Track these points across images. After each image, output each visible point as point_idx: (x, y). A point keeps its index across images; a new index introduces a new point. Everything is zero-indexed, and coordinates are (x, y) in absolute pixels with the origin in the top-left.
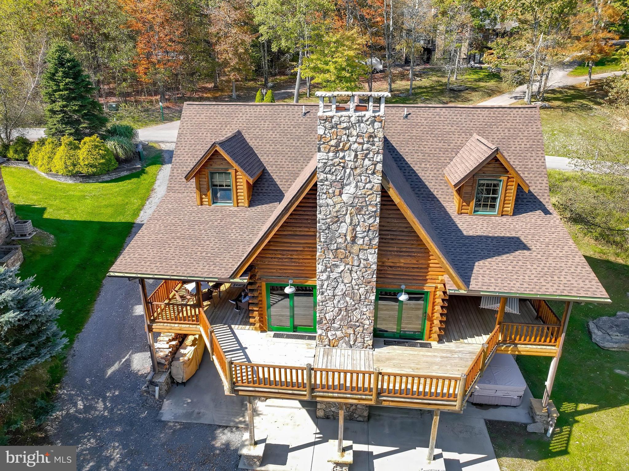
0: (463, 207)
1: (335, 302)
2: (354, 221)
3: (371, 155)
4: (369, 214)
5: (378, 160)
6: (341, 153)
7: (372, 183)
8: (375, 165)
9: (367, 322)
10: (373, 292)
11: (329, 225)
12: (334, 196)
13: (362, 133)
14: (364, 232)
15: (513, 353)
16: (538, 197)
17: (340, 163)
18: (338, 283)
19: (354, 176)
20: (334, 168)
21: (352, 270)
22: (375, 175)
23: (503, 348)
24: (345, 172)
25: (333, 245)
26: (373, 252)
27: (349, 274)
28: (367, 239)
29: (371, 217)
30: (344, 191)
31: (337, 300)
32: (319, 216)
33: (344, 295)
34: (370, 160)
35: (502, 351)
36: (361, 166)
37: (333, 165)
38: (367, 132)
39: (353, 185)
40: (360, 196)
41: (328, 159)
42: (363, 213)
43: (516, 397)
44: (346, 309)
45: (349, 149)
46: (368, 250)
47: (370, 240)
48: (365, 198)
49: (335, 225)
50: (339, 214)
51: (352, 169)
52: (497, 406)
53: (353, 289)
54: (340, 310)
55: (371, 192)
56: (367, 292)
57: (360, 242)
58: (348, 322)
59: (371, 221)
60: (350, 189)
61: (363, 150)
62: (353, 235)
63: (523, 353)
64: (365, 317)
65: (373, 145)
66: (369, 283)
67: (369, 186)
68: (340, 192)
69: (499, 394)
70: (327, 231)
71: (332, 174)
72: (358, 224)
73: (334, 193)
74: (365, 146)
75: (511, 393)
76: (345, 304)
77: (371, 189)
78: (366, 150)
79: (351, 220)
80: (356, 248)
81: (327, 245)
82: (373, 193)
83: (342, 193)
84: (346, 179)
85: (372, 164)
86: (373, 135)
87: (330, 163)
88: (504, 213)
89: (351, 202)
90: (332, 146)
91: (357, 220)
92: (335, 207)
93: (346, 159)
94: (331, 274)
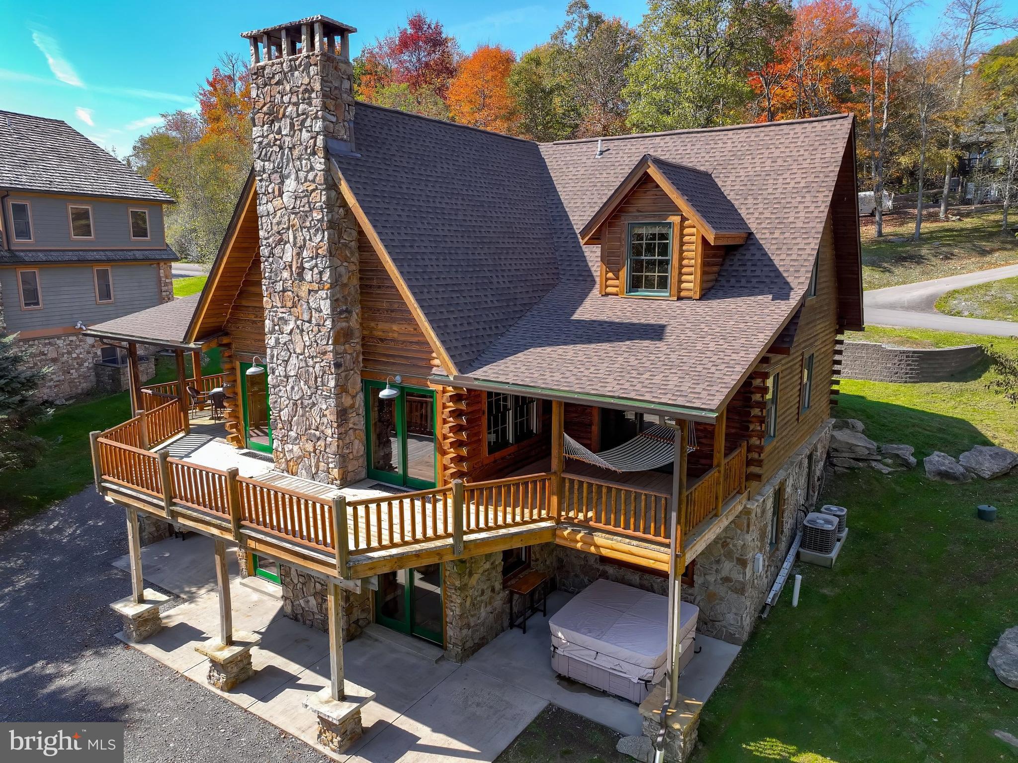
0: (610, 282)
1: (289, 388)
2: (298, 240)
3: (308, 123)
4: (315, 226)
5: (317, 129)
6: (276, 124)
7: (316, 171)
8: (316, 138)
9: (329, 432)
10: (332, 374)
11: (272, 249)
12: (275, 197)
13: (296, 86)
14: (312, 258)
15: (586, 548)
16: (785, 275)
17: (276, 140)
18: (291, 353)
19: (293, 160)
20: (271, 150)
21: (302, 331)
22: (316, 157)
23: (566, 533)
24: (283, 154)
25: (278, 284)
26: (325, 296)
27: (300, 337)
28: (316, 271)
29: (317, 230)
30: (285, 189)
31: (290, 386)
32: (262, 233)
33: (298, 377)
34: (308, 131)
35: (565, 539)
36: (299, 143)
37: (268, 144)
38: (302, 84)
39: (293, 177)
40: (302, 195)
41: (263, 136)
42: (308, 224)
43: (636, 681)
44: (302, 403)
45: (284, 115)
46: (319, 292)
47: (321, 273)
48: (308, 197)
49: (279, 247)
50: (281, 227)
51: (290, 149)
52: (604, 693)
53: (307, 366)
54: (295, 404)
55: (313, 187)
56: (324, 372)
57: (308, 277)
58: (306, 430)
59: (319, 237)
60: (290, 185)
61: (298, 115)
62: (299, 265)
63: (605, 552)
64: (325, 420)
65: (310, 104)
66: (325, 353)
67: (311, 176)
68: (280, 189)
69: (604, 662)
70: (271, 260)
71: (269, 160)
72: (305, 245)
73: (274, 192)
74: (302, 107)
75: (626, 667)
76: (300, 394)
77: (313, 181)
78: (303, 114)
79: (295, 238)
80: (303, 291)
81: (273, 283)
82: (317, 189)
83: (283, 193)
84: (284, 166)
85: (312, 138)
86: (309, 87)
87: (266, 141)
88: (683, 294)
89: (292, 206)
90: (265, 114)
91: (302, 238)
92: (276, 215)
93: (283, 133)
94: (280, 336)
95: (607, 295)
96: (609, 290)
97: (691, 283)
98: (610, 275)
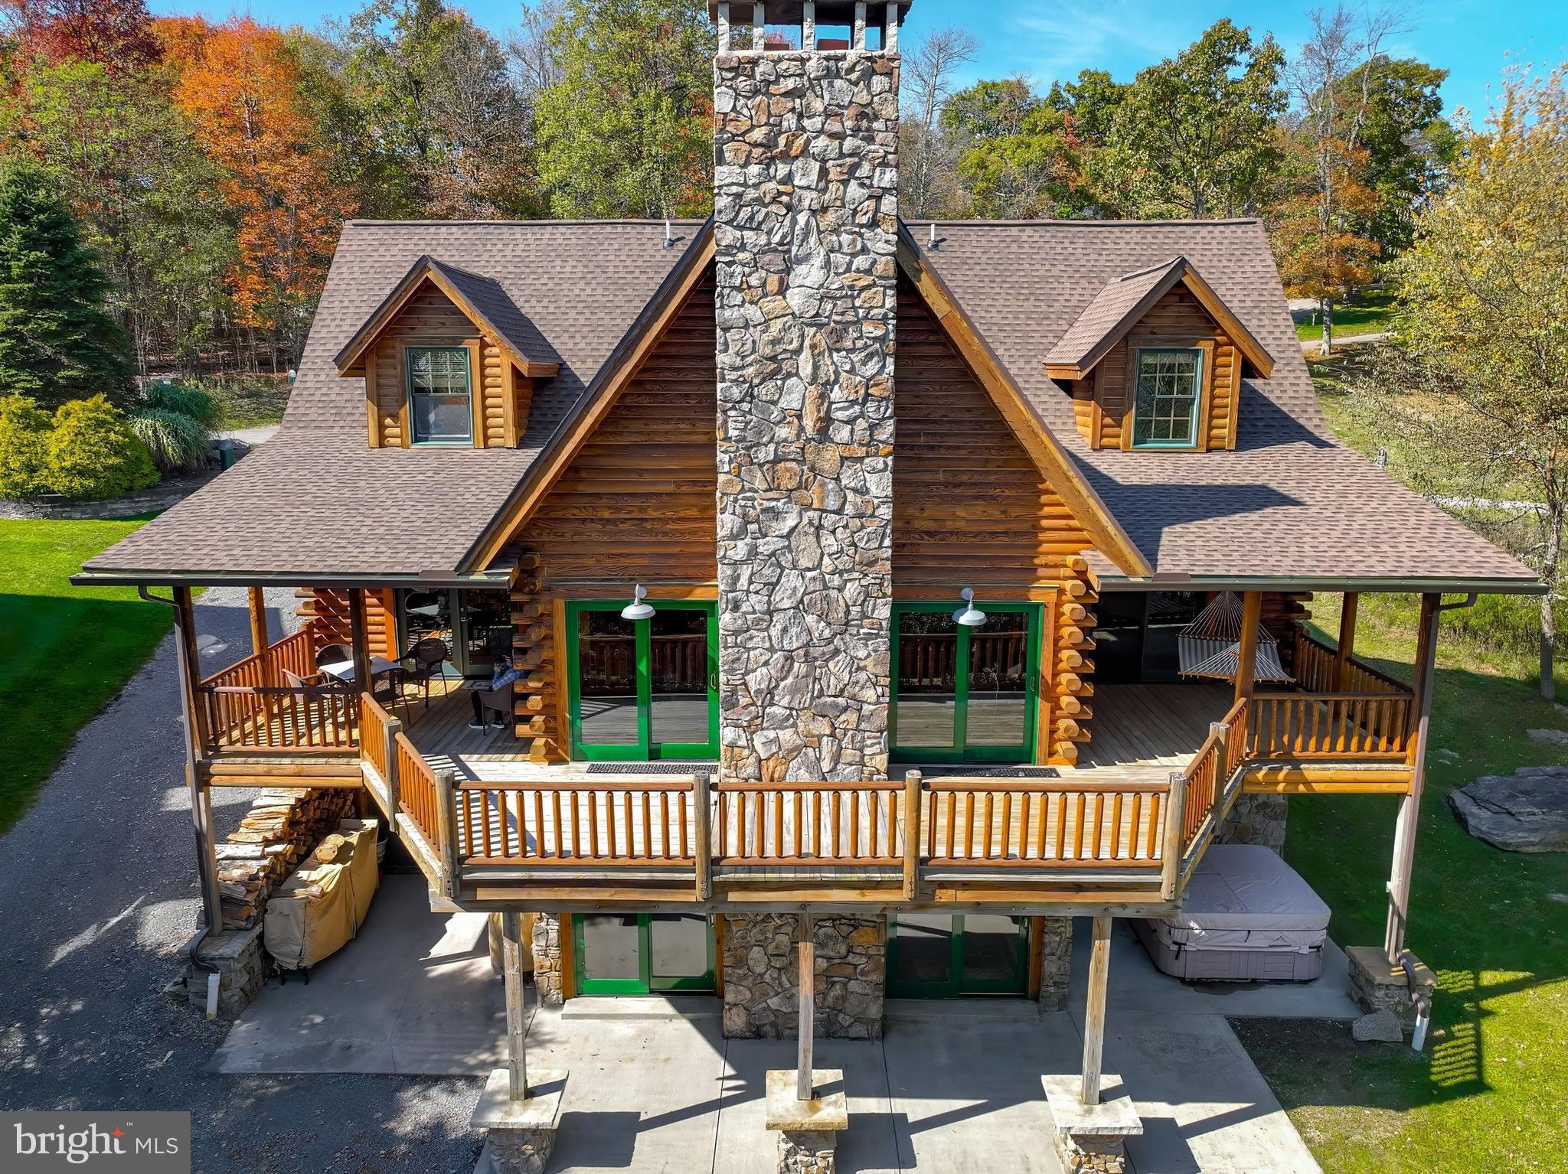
0: (1106, 431)
1: (775, 632)
2: (823, 369)
3: (864, 170)
4: (866, 346)
5: (886, 183)
6: (780, 166)
7: (872, 255)
8: (879, 198)
9: (870, 694)
10: (885, 596)
11: (751, 386)
12: (765, 295)
13: (838, 105)
14: (854, 402)
15: (1291, 790)
16: (1293, 416)
17: (780, 194)
18: (782, 569)
19: (819, 232)
20: (764, 211)
21: (820, 527)
22: (879, 230)
23: (1260, 775)
24: (794, 222)
25: (763, 449)
26: (881, 466)
27: (812, 539)
28: (862, 423)
29: (870, 356)
30: (794, 279)
31: (779, 627)
32: (721, 359)
33: (799, 607)
34: (862, 185)
35: (1259, 783)
36: (838, 203)
37: (759, 201)
38: (851, 102)
39: (818, 261)
40: (838, 294)
41: (745, 185)
42: (848, 344)
43: (1305, 950)
44: (806, 654)
45: (805, 151)
46: (867, 460)
47: (872, 428)
48: (853, 298)
49: (771, 384)
50: (779, 348)
51: (814, 212)
52: (1254, 983)
53: (826, 587)
54: (789, 658)
55: (866, 280)
56: (868, 595)
57: (843, 434)
58: (813, 698)
59: (872, 368)
60: (809, 274)
61: (842, 155)
62: (822, 414)
63: (1319, 788)
64: (862, 676)
65: (870, 140)
66: (871, 564)
67: (861, 262)
68: (781, 281)
69: (1258, 942)
70: (746, 406)
71: (758, 228)
72: (836, 381)
73: (764, 285)
74: (849, 144)
75: (1290, 937)
76: (804, 638)
77: (868, 272)
78: (851, 155)
79: (816, 367)
80: (830, 457)
81: (748, 448)
82: (874, 285)
83: (788, 287)
84: (796, 242)
85: (870, 197)
86: (868, 110)
87: (752, 194)
88: (1213, 444)
89: (812, 313)
90: (756, 145)
91: (832, 369)
92: (768, 327)
93: (796, 183)
94: (760, 541)
95: (1102, 448)
96: (1105, 441)
97: (1226, 429)
98: (1108, 420)
